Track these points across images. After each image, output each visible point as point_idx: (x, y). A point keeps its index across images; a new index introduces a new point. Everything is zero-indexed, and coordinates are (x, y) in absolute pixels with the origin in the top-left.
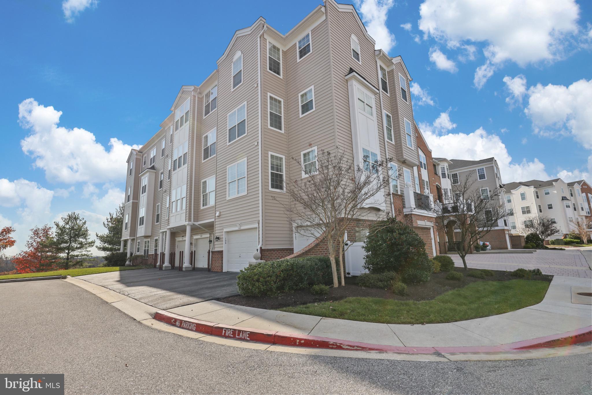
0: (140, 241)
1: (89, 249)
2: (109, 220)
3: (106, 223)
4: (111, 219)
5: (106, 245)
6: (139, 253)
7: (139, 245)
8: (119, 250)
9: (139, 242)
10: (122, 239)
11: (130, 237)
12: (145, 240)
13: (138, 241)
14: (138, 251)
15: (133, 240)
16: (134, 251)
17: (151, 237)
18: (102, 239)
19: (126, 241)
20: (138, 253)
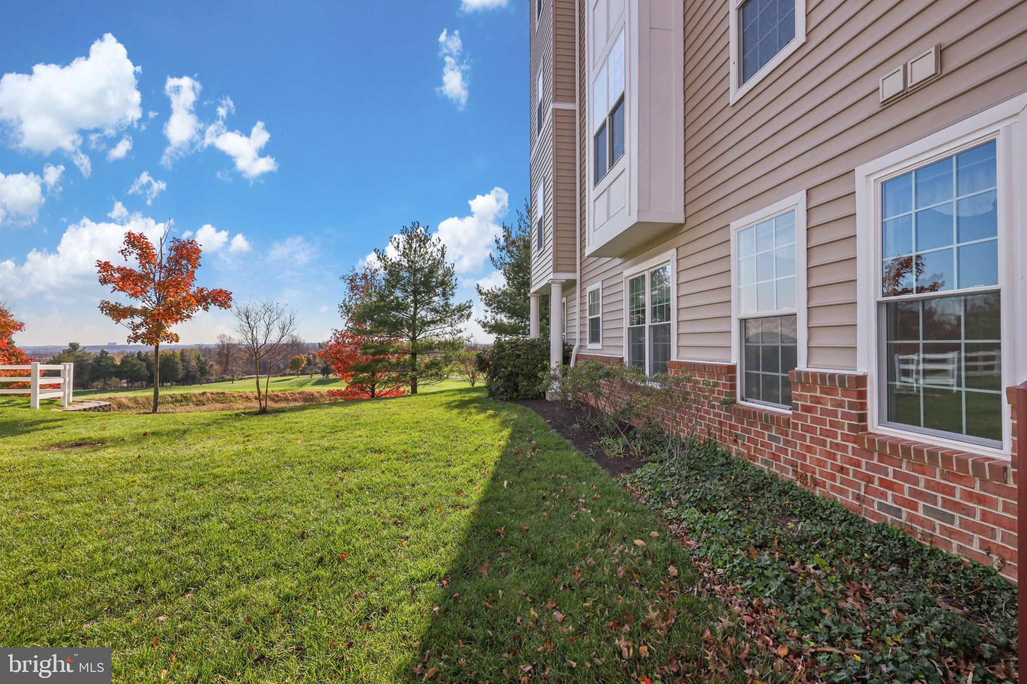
0: (598, 285)
1: (460, 326)
2: (502, 242)
3: (496, 255)
4: (506, 238)
5: (503, 318)
6: (597, 346)
7: (593, 309)
8: (525, 330)
9: (594, 294)
10: (532, 290)
11: (556, 271)
12: (631, 271)
13: (589, 289)
14: (595, 338)
15: (568, 287)
16: (577, 336)
17: (681, 239)
18: (494, 300)
19: (545, 299)
20: (593, 349)
